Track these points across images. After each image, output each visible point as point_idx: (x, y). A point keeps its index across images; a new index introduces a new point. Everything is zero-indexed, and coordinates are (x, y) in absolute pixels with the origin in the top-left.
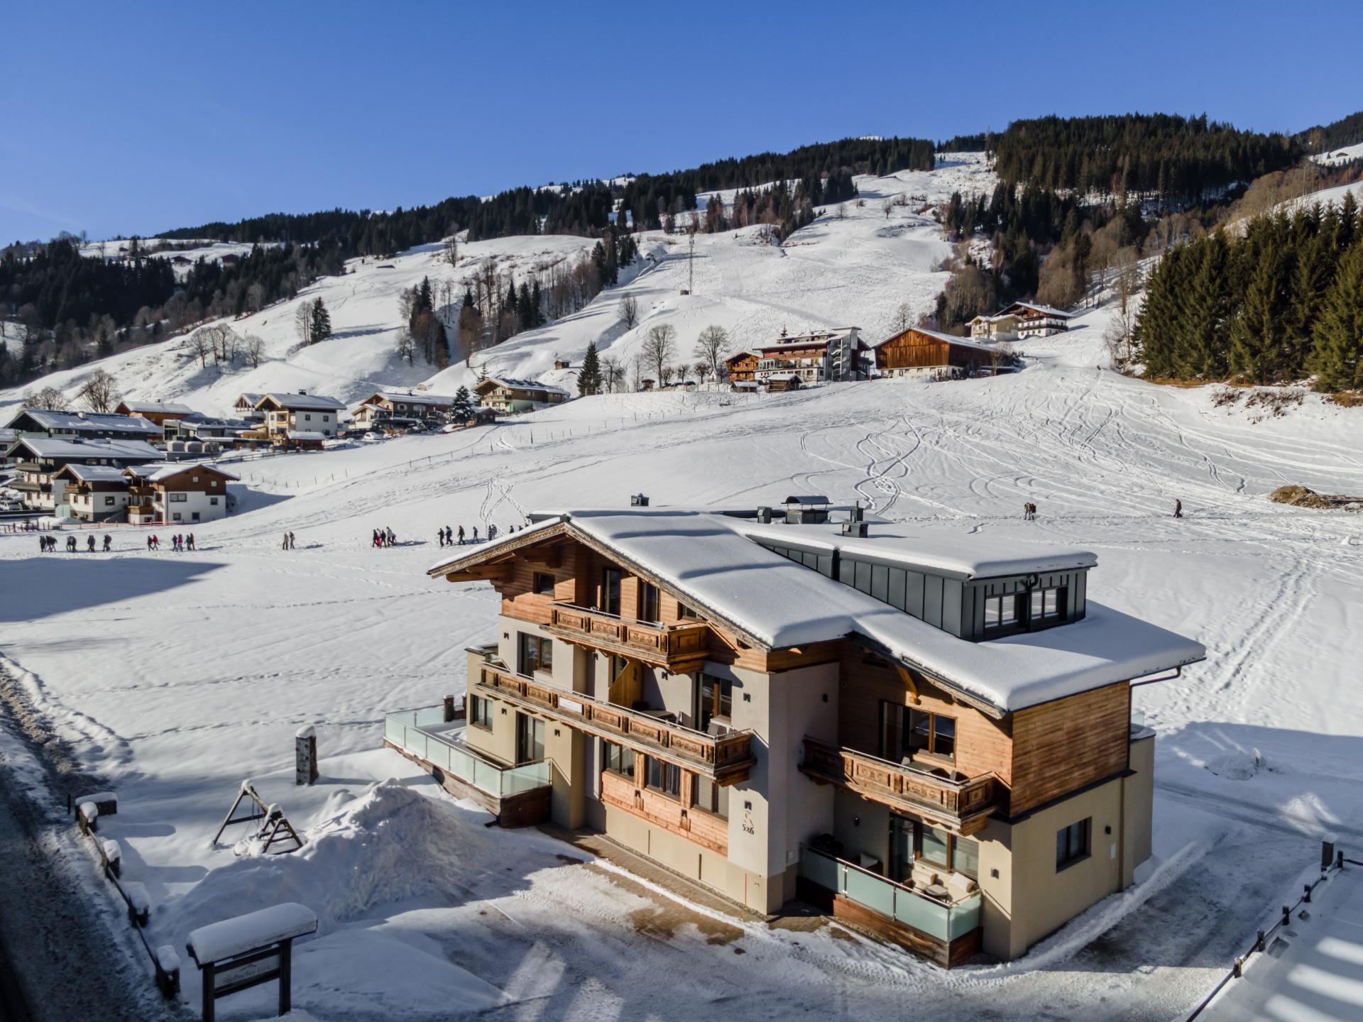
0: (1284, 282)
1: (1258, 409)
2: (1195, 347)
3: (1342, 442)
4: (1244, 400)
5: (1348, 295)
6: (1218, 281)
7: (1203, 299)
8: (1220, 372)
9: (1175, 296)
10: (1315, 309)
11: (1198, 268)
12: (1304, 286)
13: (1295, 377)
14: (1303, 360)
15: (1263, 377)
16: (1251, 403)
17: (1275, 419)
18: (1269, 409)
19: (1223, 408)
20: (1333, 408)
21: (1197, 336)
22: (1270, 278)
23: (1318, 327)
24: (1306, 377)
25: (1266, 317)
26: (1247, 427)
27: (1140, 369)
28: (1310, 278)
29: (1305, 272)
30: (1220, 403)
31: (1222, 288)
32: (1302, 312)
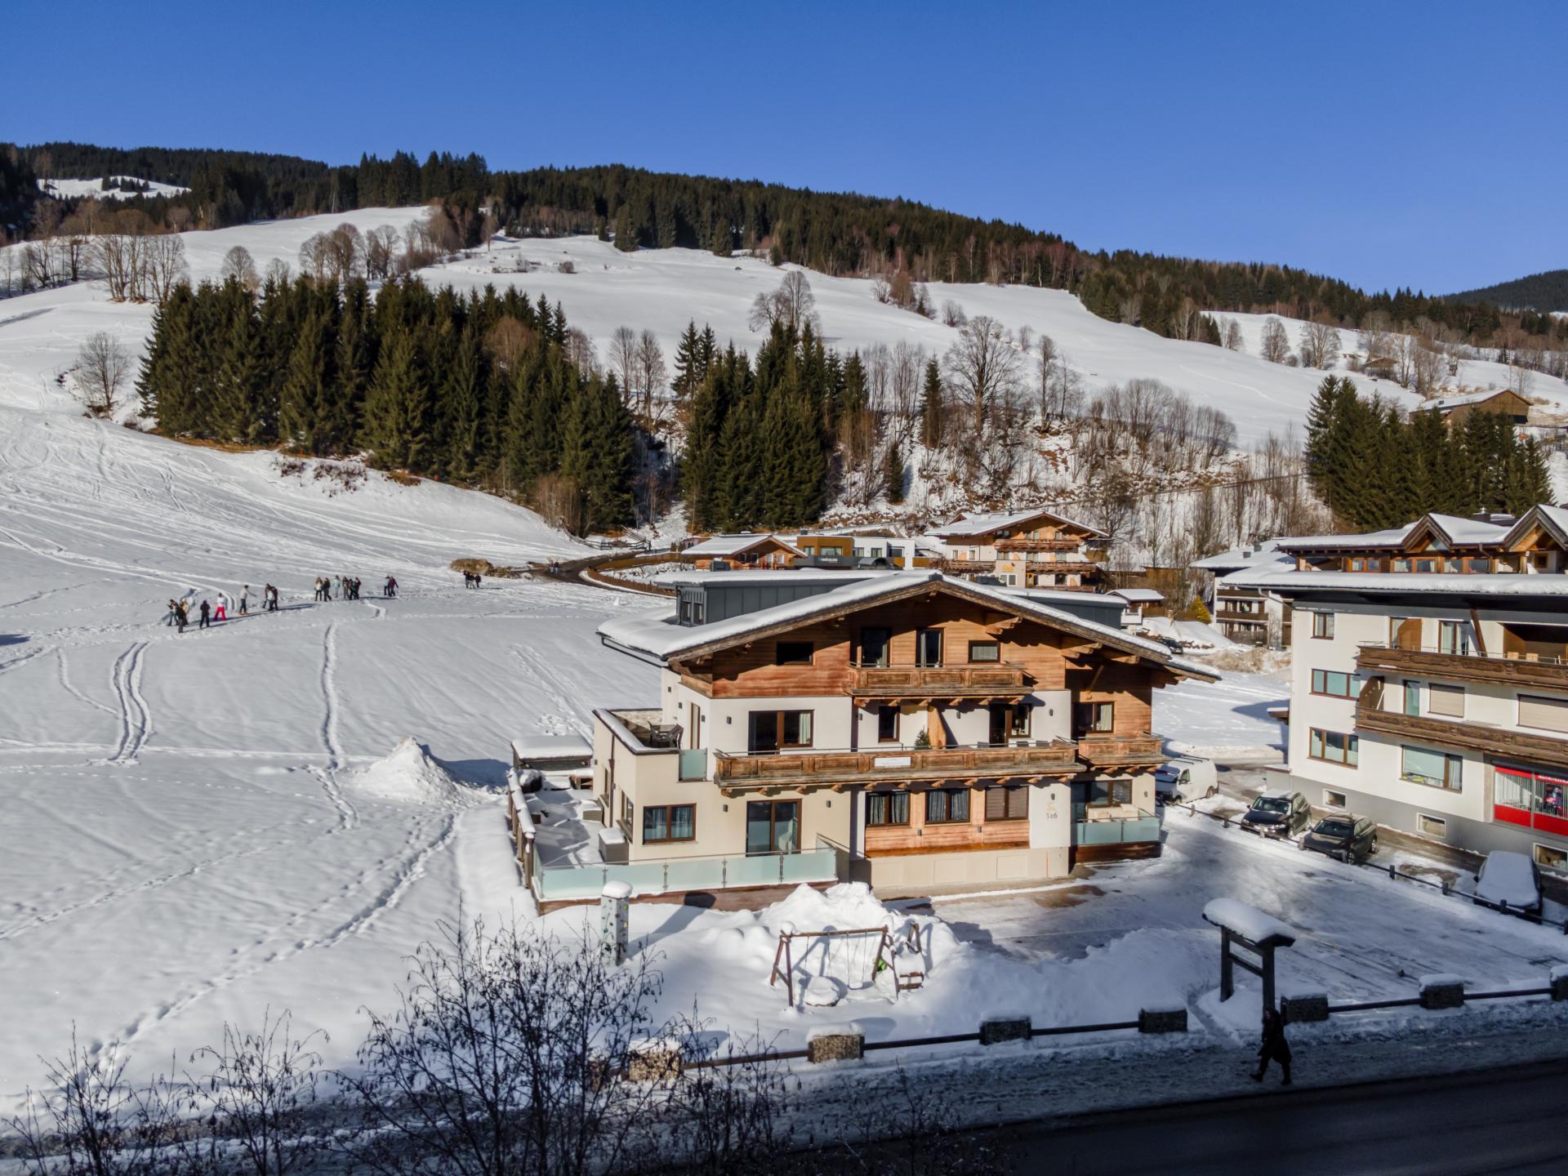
0: (330, 353)
1: (327, 482)
2: (238, 409)
3: (417, 518)
4: (309, 473)
5: (400, 380)
6: (257, 340)
7: (241, 356)
8: (267, 438)
9: (203, 346)
10: (361, 388)
11: (230, 320)
12: (349, 363)
13: (346, 453)
14: (354, 436)
15: (318, 448)
16: (318, 476)
17: (348, 493)
18: (339, 484)
19: (292, 478)
20: (395, 486)
21: (242, 397)
22: (318, 348)
23: (369, 406)
24: (357, 454)
25: (319, 387)
26: (324, 500)
27: (150, 423)
28: (354, 356)
29: (349, 349)
30: (285, 473)
31: (262, 346)
32: (349, 389)
